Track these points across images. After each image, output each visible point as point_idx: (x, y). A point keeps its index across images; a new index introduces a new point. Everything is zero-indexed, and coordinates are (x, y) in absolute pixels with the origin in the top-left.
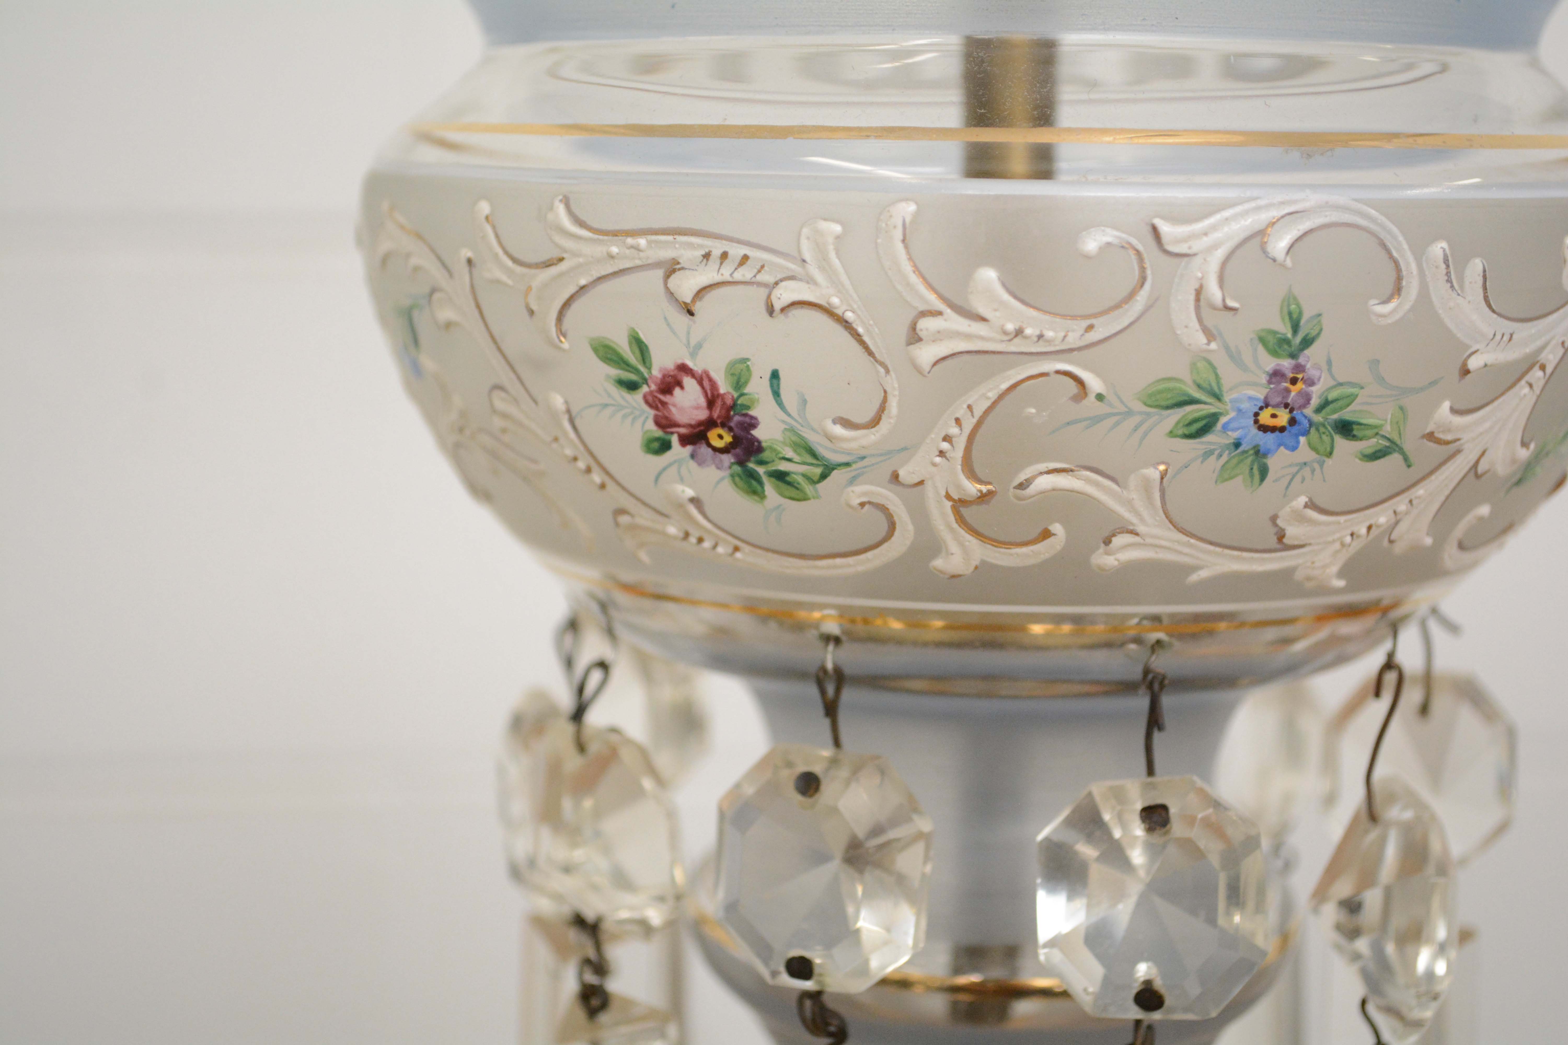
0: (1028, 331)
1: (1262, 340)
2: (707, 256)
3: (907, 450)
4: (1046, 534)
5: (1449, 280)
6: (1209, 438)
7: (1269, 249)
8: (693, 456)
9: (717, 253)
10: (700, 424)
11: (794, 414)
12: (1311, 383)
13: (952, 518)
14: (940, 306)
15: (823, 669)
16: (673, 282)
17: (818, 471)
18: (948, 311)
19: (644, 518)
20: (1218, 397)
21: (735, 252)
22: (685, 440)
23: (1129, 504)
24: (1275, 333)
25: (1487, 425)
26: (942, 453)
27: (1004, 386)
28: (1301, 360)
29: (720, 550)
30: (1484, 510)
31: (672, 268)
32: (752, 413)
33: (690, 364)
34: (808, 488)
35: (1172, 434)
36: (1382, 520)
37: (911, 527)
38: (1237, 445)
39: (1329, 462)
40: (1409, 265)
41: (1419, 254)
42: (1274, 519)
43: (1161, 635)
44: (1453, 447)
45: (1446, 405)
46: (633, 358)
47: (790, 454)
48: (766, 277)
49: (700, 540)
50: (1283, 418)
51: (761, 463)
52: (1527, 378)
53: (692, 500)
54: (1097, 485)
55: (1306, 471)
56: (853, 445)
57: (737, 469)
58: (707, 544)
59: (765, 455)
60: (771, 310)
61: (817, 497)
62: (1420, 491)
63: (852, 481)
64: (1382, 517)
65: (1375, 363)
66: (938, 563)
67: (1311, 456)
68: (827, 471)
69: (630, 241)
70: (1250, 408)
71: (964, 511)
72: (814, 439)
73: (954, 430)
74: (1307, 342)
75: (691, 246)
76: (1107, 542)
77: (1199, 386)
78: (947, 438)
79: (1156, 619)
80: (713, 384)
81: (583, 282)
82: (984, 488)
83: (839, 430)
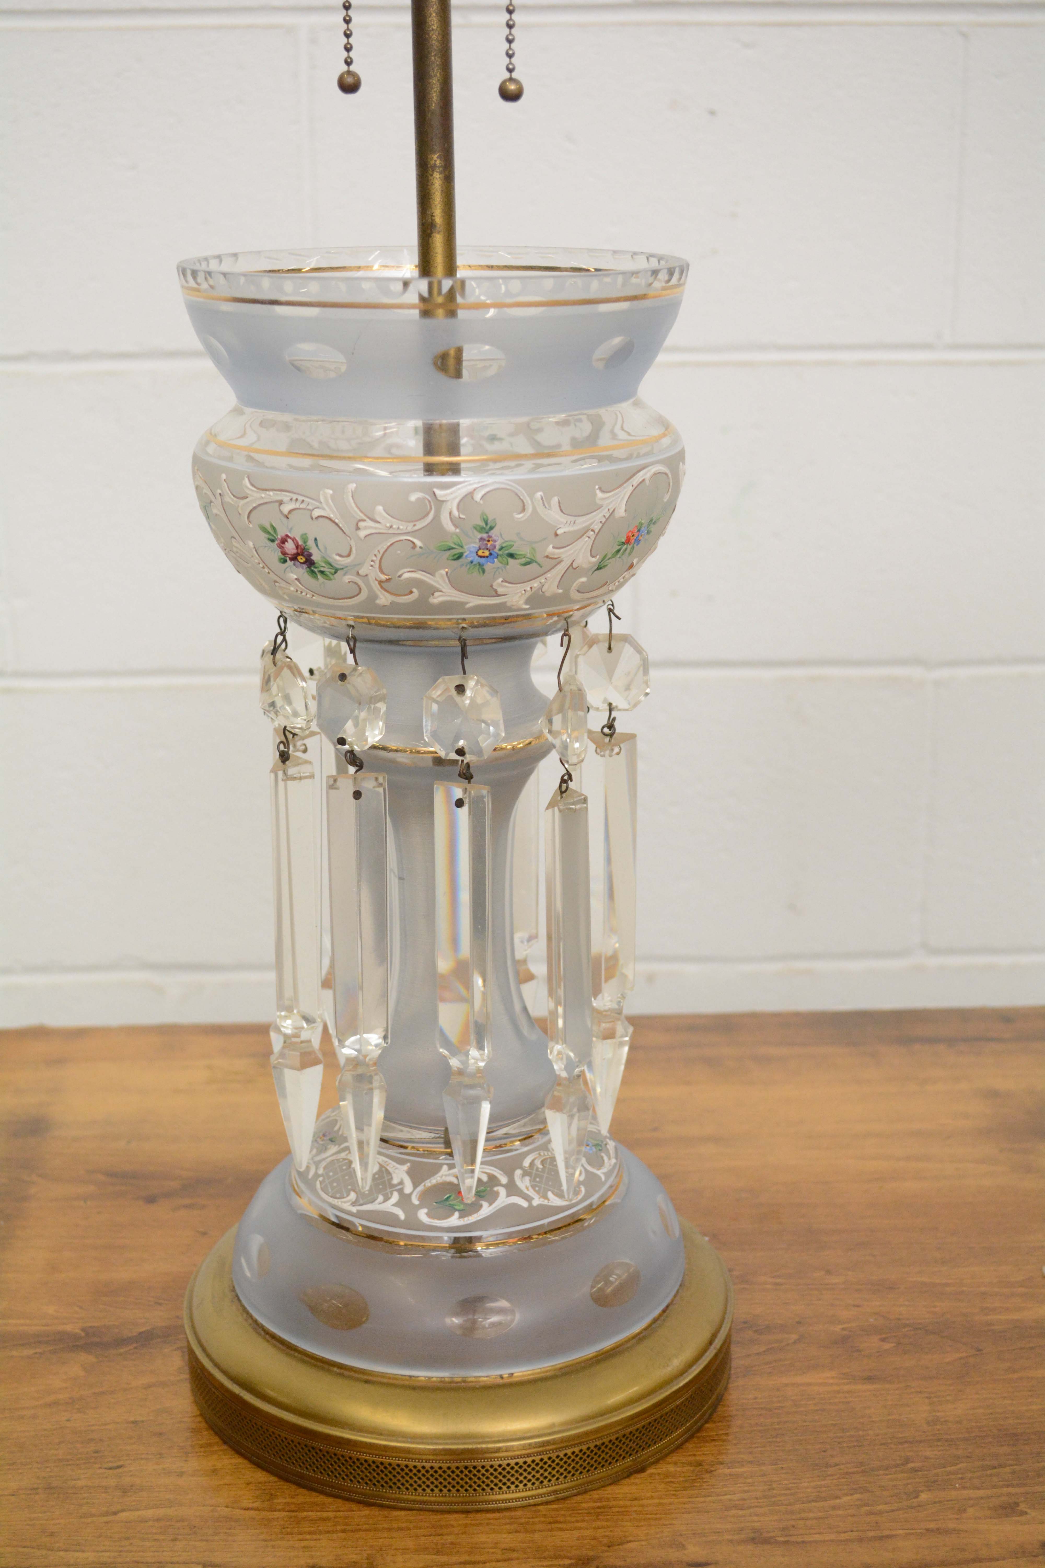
0: (394, 526)
1: (475, 528)
2: (291, 499)
3: (360, 564)
4: (411, 592)
5: (544, 505)
6: (460, 560)
7: (474, 498)
8: (294, 564)
9: (294, 498)
10: (294, 554)
11: (323, 551)
12: (495, 541)
13: (379, 587)
14: (365, 518)
15: (348, 637)
16: (282, 507)
17: (333, 571)
18: (368, 520)
19: (283, 584)
20: (462, 547)
21: (300, 498)
22: (291, 559)
23: (437, 582)
24: (479, 526)
25: (572, 551)
26: (372, 566)
27: (389, 544)
28: (490, 534)
29: (308, 596)
30: (584, 579)
31: (281, 503)
32: (311, 551)
33: (289, 534)
34: (331, 576)
35: (448, 559)
36: (535, 585)
37: (366, 590)
38: (472, 562)
39: (508, 567)
40: (528, 501)
41: (531, 496)
42: (491, 586)
43: (465, 625)
44: (558, 560)
45: (551, 546)
46: (272, 532)
47: (324, 565)
48: (310, 507)
49: (302, 592)
50: (487, 553)
51: (316, 568)
52: (587, 534)
53: (296, 579)
54: (424, 575)
55: (500, 570)
56: (343, 563)
57: (308, 569)
58: (303, 594)
59: (316, 565)
60: (312, 518)
61: (335, 579)
62: (549, 575)
63: (345, 574)
64: (536, 584)
65: (518, 534)
66: (378, 602)
67: (500, 565)
68: (336, 571)
69: (268, 493)
70: (474, 550)
71: (382, 584)
72: (331, 561)
73: (374, 558)
74: (491, 528)
75: (286, 496)
76: (433, 595)
77: (455, 544)
78: (373, 561)
79: (464, 619)
80: (297, 543)
81: (254, 505)
82: (387, 577)
83: (338, 558)
